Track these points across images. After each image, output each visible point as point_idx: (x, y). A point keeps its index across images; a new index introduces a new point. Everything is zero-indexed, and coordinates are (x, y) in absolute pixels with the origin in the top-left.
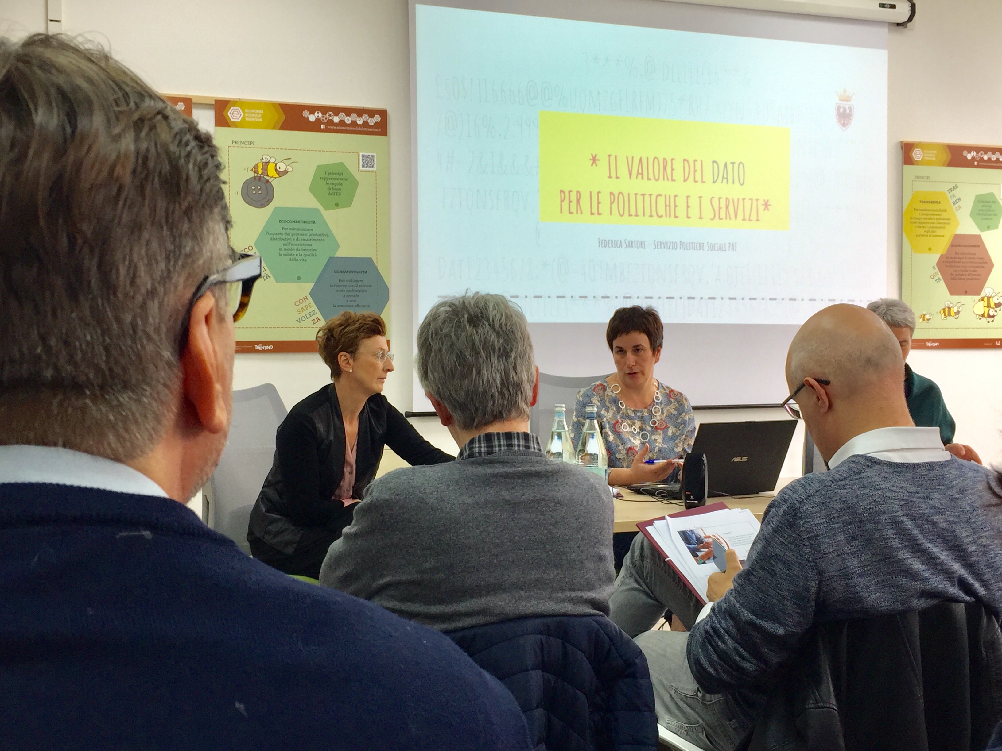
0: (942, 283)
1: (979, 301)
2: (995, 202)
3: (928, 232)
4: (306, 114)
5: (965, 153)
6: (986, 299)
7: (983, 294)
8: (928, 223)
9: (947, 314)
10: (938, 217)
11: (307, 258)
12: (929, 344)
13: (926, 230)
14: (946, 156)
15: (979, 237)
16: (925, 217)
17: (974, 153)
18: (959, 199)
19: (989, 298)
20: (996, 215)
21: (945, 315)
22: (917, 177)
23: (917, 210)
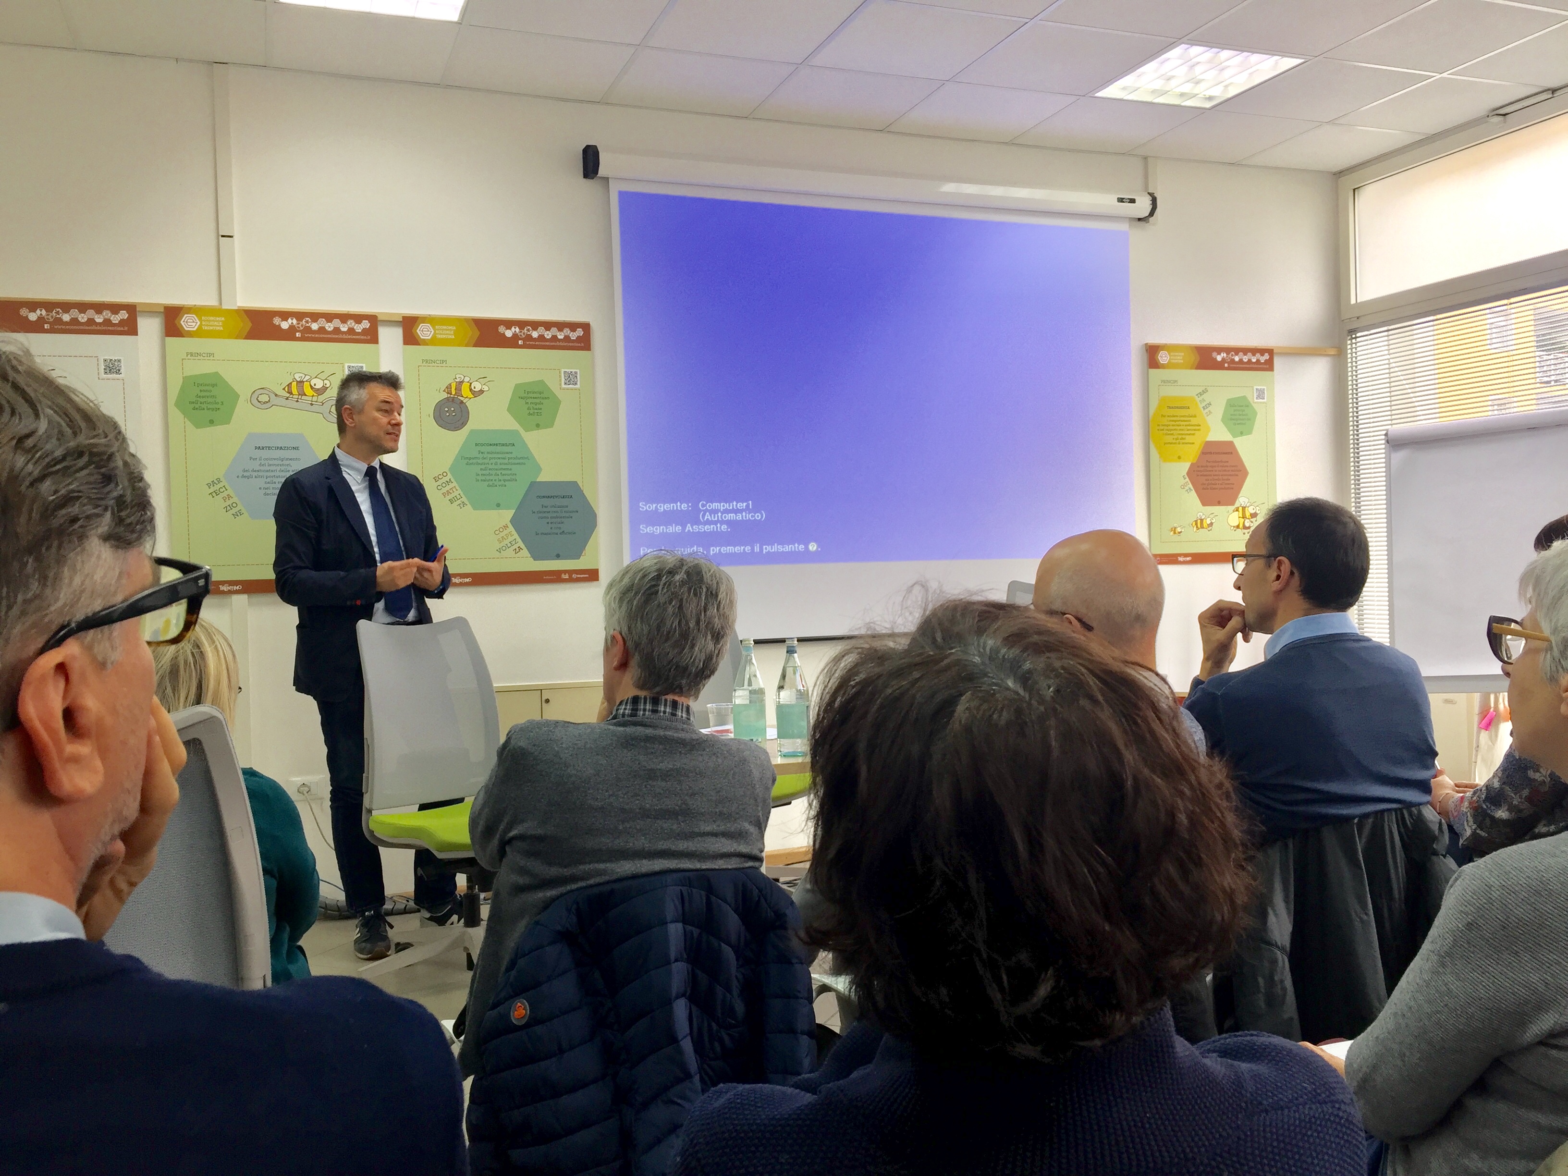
0: (1193, 493)
1: (1234, 511)
2: (1248, 406)
3: (1177, 439)
4: (501, 329)
5: (1214, 354)
6: (1240, 509)
7: (1237, 504)
8: (1177, 430)
9: (1199, 526)
10: (1187, 423)
11: (506, 483)
12: (1181, 559)
13: (1175, 437)
14: (1194, 358)
15: (1231, 444)
16: (1174, 423)
17: (1224, 355)
18: (1210, 404)
19: (1244, 508)
20: (1249, 419)
21: (1197, 527)
22: (1164, 381)
23: (1164, 416)
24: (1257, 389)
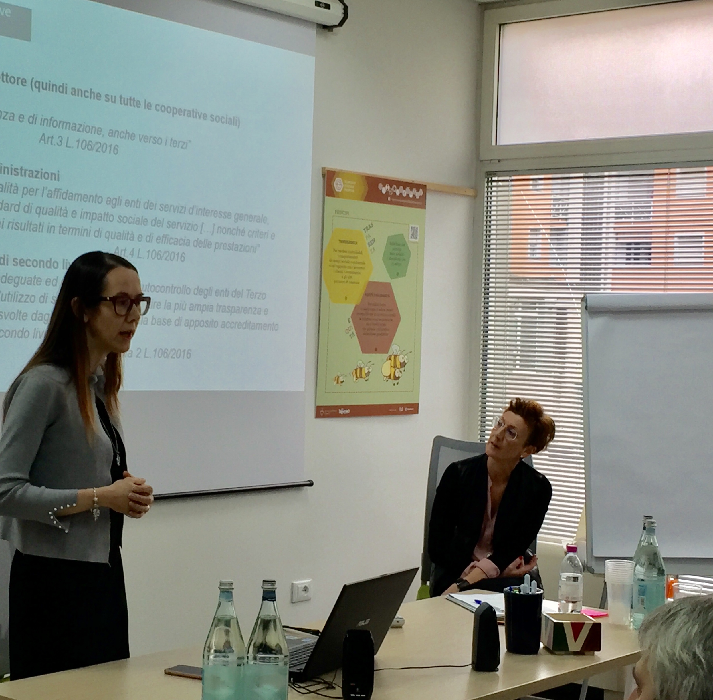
0: (356, 338)
1: (387, 360)
2: (404, 245)
3: (345, 277)
5: (380, 185)
6: (393, 357)
7: (390, 353)
8: (345, 267)
9: (358, 376)
10: (355, 260)
12: (341, 412)
13: (344, 275)
14: (363, 189)
15: (387, 286)
16: (343, 259)
17: (388, 187)
18: (374, 240)
19: (395, 356)
20: (404, 260)
21: (357, 377)
22: (337, 212)
23: (336, 251)
24: (412, 228)
